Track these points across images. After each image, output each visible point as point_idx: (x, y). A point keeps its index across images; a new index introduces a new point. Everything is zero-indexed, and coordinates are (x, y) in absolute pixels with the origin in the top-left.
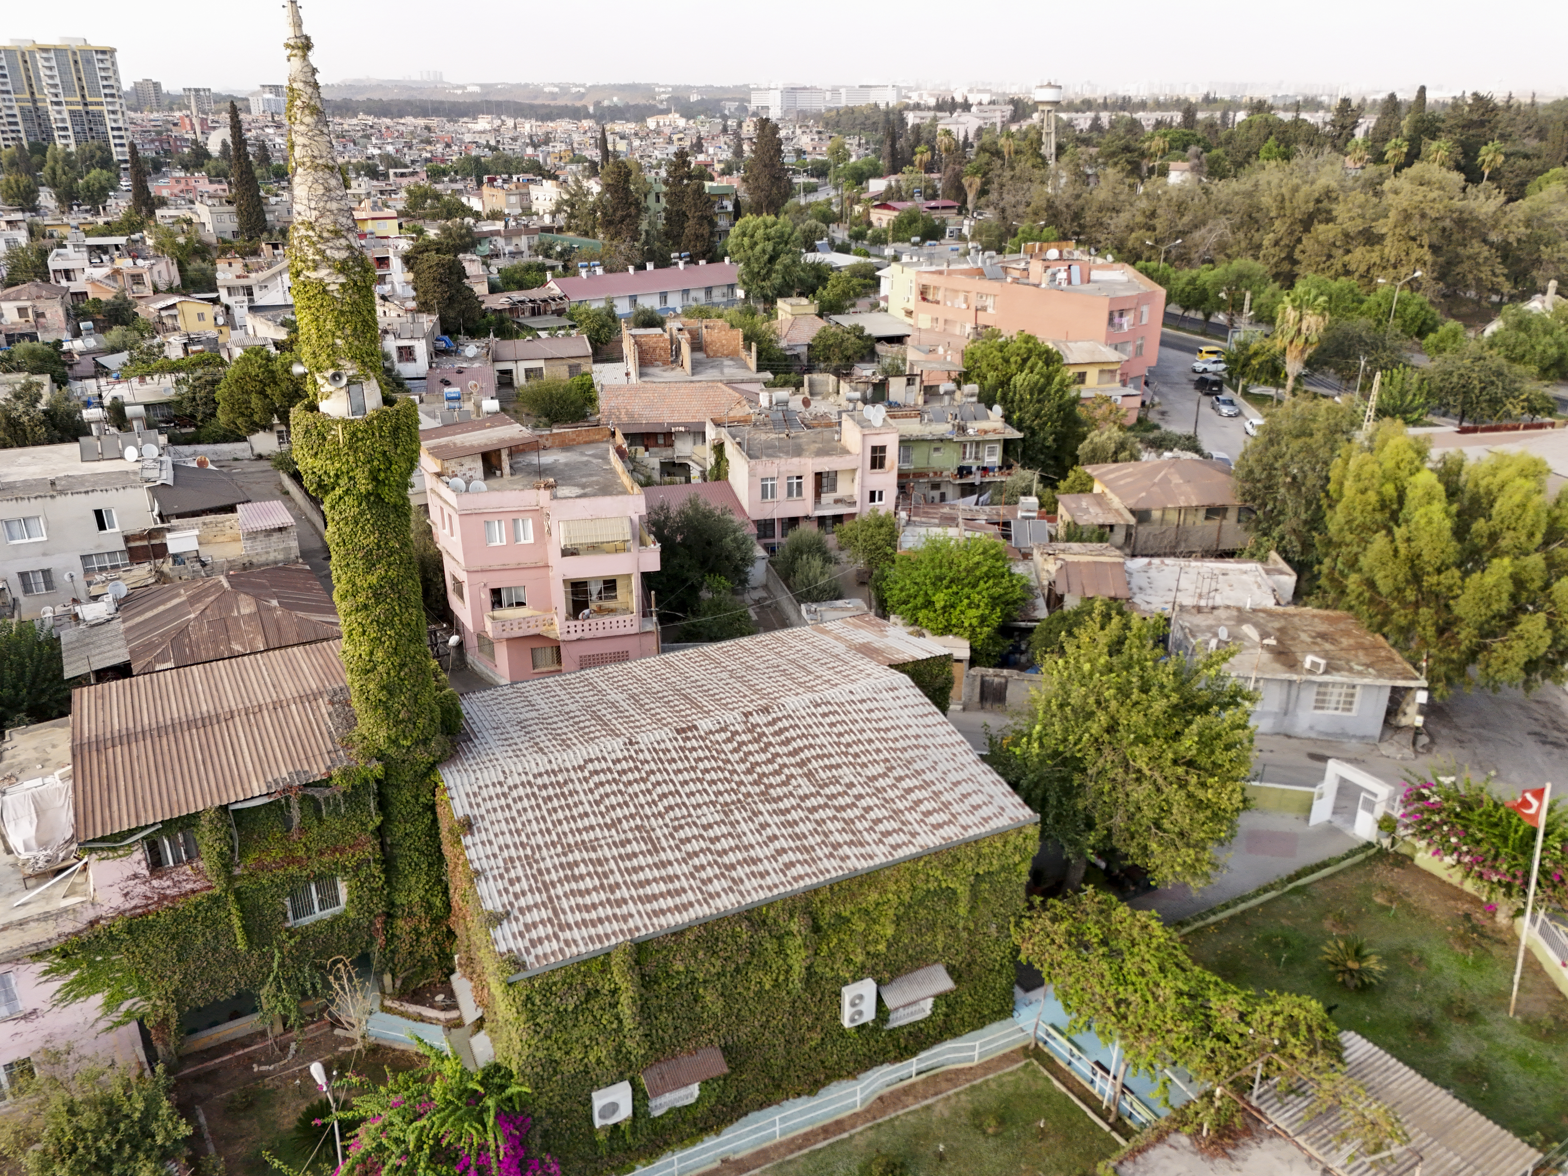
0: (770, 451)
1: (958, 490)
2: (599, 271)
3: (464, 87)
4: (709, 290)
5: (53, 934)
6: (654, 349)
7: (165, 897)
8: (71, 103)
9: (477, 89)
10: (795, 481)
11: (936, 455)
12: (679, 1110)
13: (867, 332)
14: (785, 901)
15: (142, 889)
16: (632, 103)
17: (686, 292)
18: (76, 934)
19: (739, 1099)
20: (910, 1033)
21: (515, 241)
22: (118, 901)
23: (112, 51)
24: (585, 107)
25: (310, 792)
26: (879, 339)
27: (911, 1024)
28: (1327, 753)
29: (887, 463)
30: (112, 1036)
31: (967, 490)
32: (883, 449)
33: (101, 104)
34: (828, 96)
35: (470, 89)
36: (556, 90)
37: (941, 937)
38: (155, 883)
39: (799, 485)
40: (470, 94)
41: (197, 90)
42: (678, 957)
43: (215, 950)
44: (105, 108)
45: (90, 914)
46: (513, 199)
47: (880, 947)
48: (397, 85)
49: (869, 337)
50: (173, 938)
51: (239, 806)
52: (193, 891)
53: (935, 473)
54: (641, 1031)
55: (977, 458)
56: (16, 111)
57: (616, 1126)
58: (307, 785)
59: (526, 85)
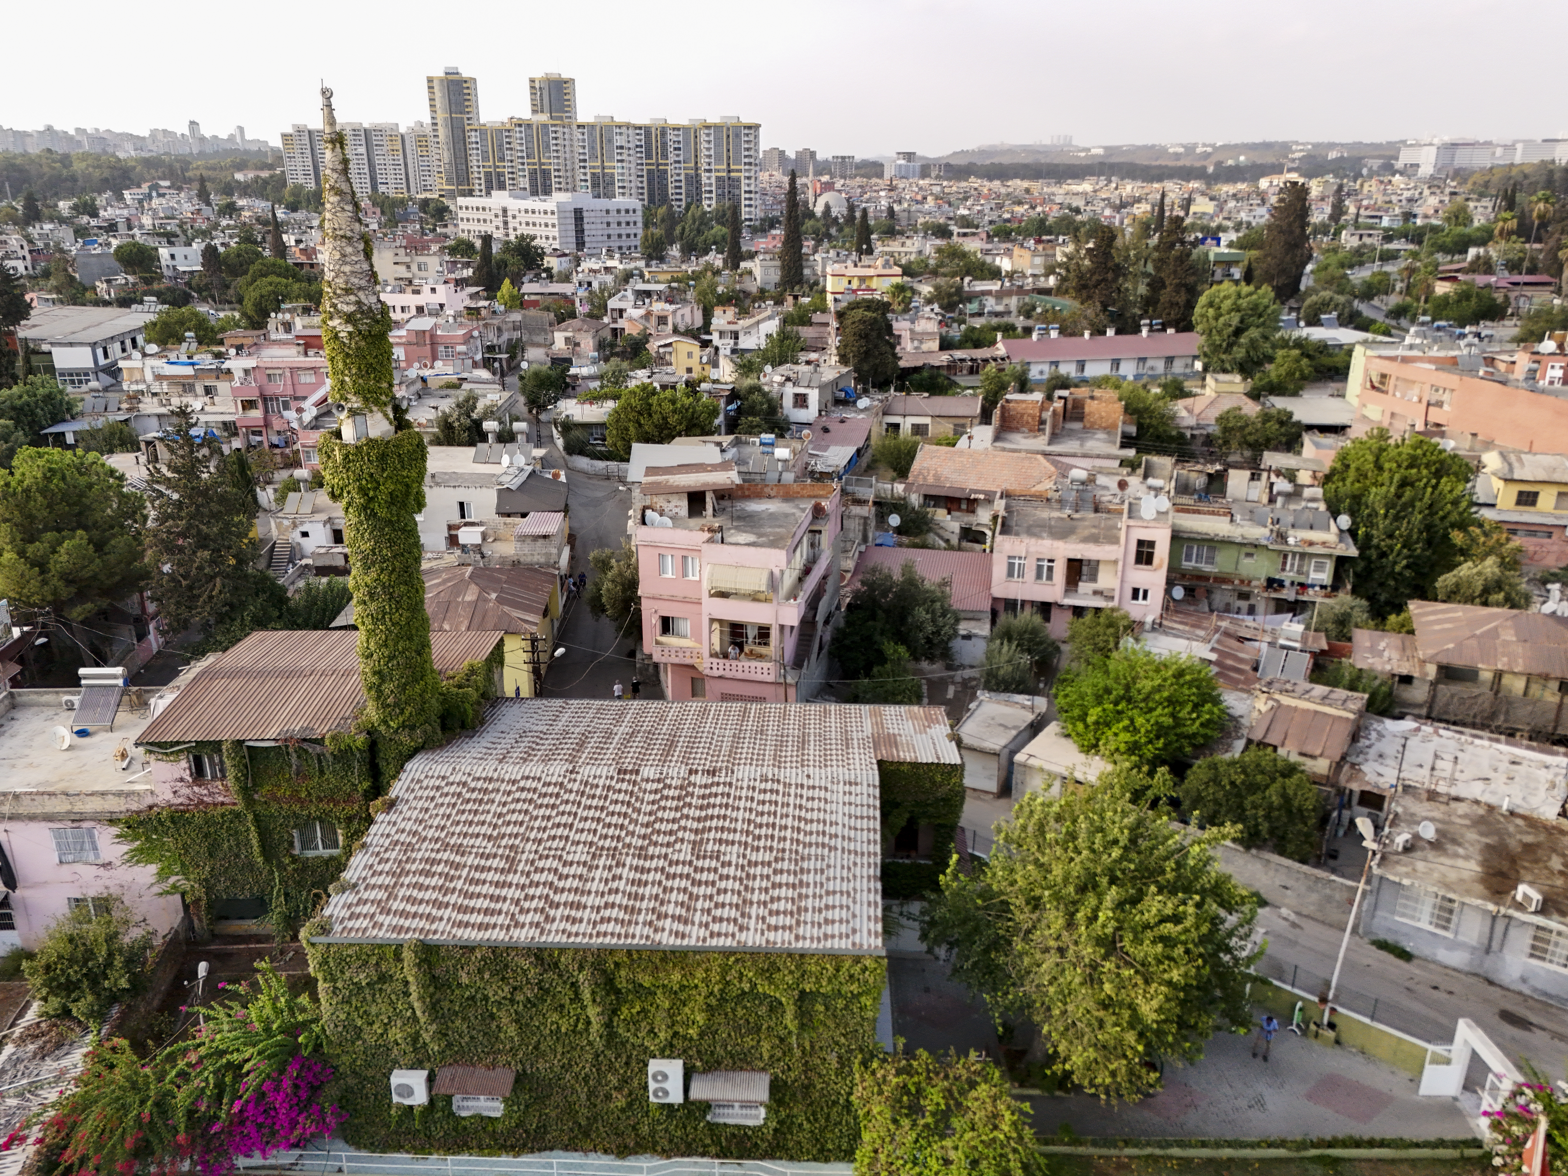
0: (1037, 530)
1: (1272, 605)
2: (1054, 334)
3: (1089, 150)
4: (1170, 360)
5: (123, 809)
6: (1022, 415)
7: (202, 802)
8: (718, 171)
9: (1101, 151)
10: (1046, 564)
11: (1248, 561)
12: (482, 1118)
13: (1295, 418)
14: (577, 951)
15: (186, 791)
16: (1259, 162)
17: (1143, 360)
18: (138, 813)
19: (542, 1129)
20: (734, 1135)
21: (1006, 301)
22: (169, 796)
23: (757, 127)
24: (1204, 168)
25: (305, 746)
26: (1310, 428)
27: (738, 1127)
28: (1533, 1019)
29: (1156, 560)
30: (162, 901)
31: (1282, 607)
32: (1151, 544)
33: (740, 171)
34: (1499, 152)
35: (1094, 151)
36: (1182, 150)
37: (766, 1046)
38: (196, 789)
39: (1050, 569)
40: (1093, 156)
41: (843, 158)
42: (466, 969)
43: (237, 856)
44: (742, 175)
45: (149, 800)
46: (1038, 260)
47: (691, 1031)
48: (1027, 149)
49: (1298, 423)
50: (206, 836)
51: (251, 744)
52: (223, 804)
53: (1242, 582)
54: (434, 1027)
55: (1299, 572)
56: (682, 177)
57: (411, 1107)
58: (305, 740)
59: (1153, 146)
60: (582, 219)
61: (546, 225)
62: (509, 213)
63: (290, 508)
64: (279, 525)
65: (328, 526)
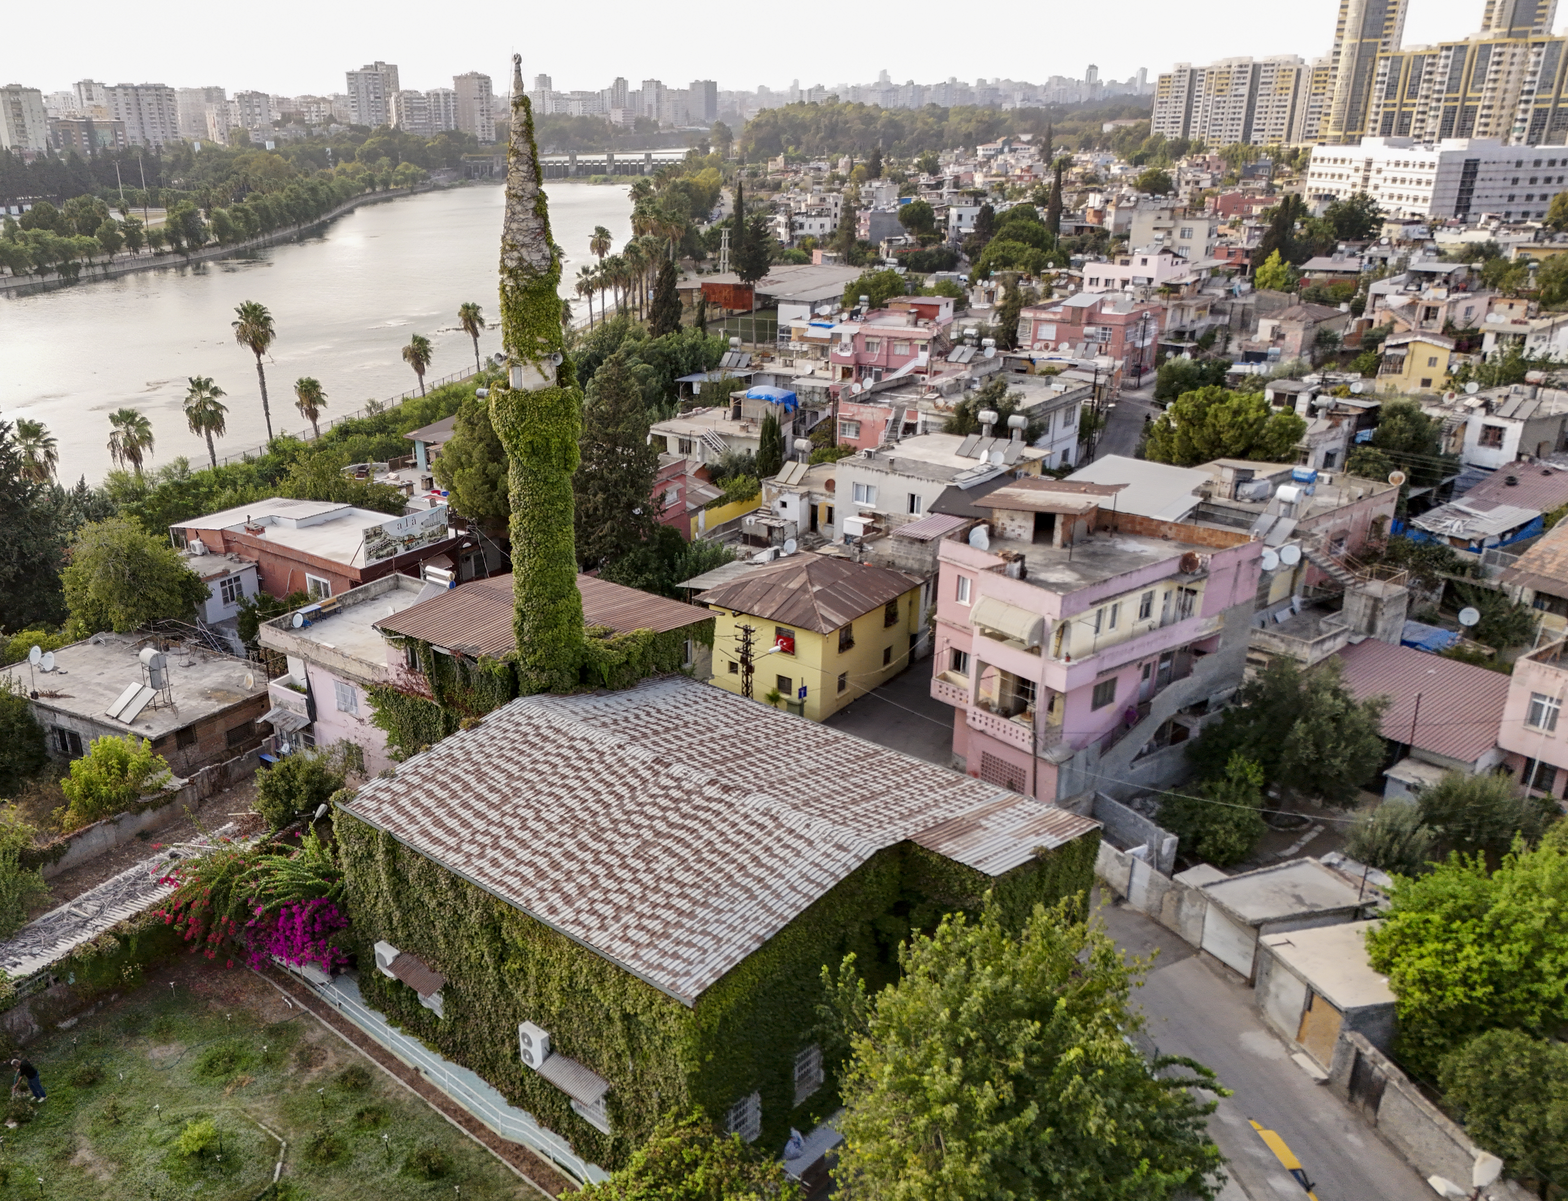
5: (371, 678)
7: (412, 688)
14: (477, 889)
18: (377, 684)
20: (584, 1132)
22: (395, 677)
25: (466, 661)
27: (590, 1126)
37: (605, 1055)
38: (409, 676)
47: (552, 1009)
50: (413, 718)
51: (434, 647)
58: (466, 656)
60: (1474, 174)
61: (1419, 182)
62: (1374, 167)
63: (782, 476)
64: (768, 491)
65: (806, 500)
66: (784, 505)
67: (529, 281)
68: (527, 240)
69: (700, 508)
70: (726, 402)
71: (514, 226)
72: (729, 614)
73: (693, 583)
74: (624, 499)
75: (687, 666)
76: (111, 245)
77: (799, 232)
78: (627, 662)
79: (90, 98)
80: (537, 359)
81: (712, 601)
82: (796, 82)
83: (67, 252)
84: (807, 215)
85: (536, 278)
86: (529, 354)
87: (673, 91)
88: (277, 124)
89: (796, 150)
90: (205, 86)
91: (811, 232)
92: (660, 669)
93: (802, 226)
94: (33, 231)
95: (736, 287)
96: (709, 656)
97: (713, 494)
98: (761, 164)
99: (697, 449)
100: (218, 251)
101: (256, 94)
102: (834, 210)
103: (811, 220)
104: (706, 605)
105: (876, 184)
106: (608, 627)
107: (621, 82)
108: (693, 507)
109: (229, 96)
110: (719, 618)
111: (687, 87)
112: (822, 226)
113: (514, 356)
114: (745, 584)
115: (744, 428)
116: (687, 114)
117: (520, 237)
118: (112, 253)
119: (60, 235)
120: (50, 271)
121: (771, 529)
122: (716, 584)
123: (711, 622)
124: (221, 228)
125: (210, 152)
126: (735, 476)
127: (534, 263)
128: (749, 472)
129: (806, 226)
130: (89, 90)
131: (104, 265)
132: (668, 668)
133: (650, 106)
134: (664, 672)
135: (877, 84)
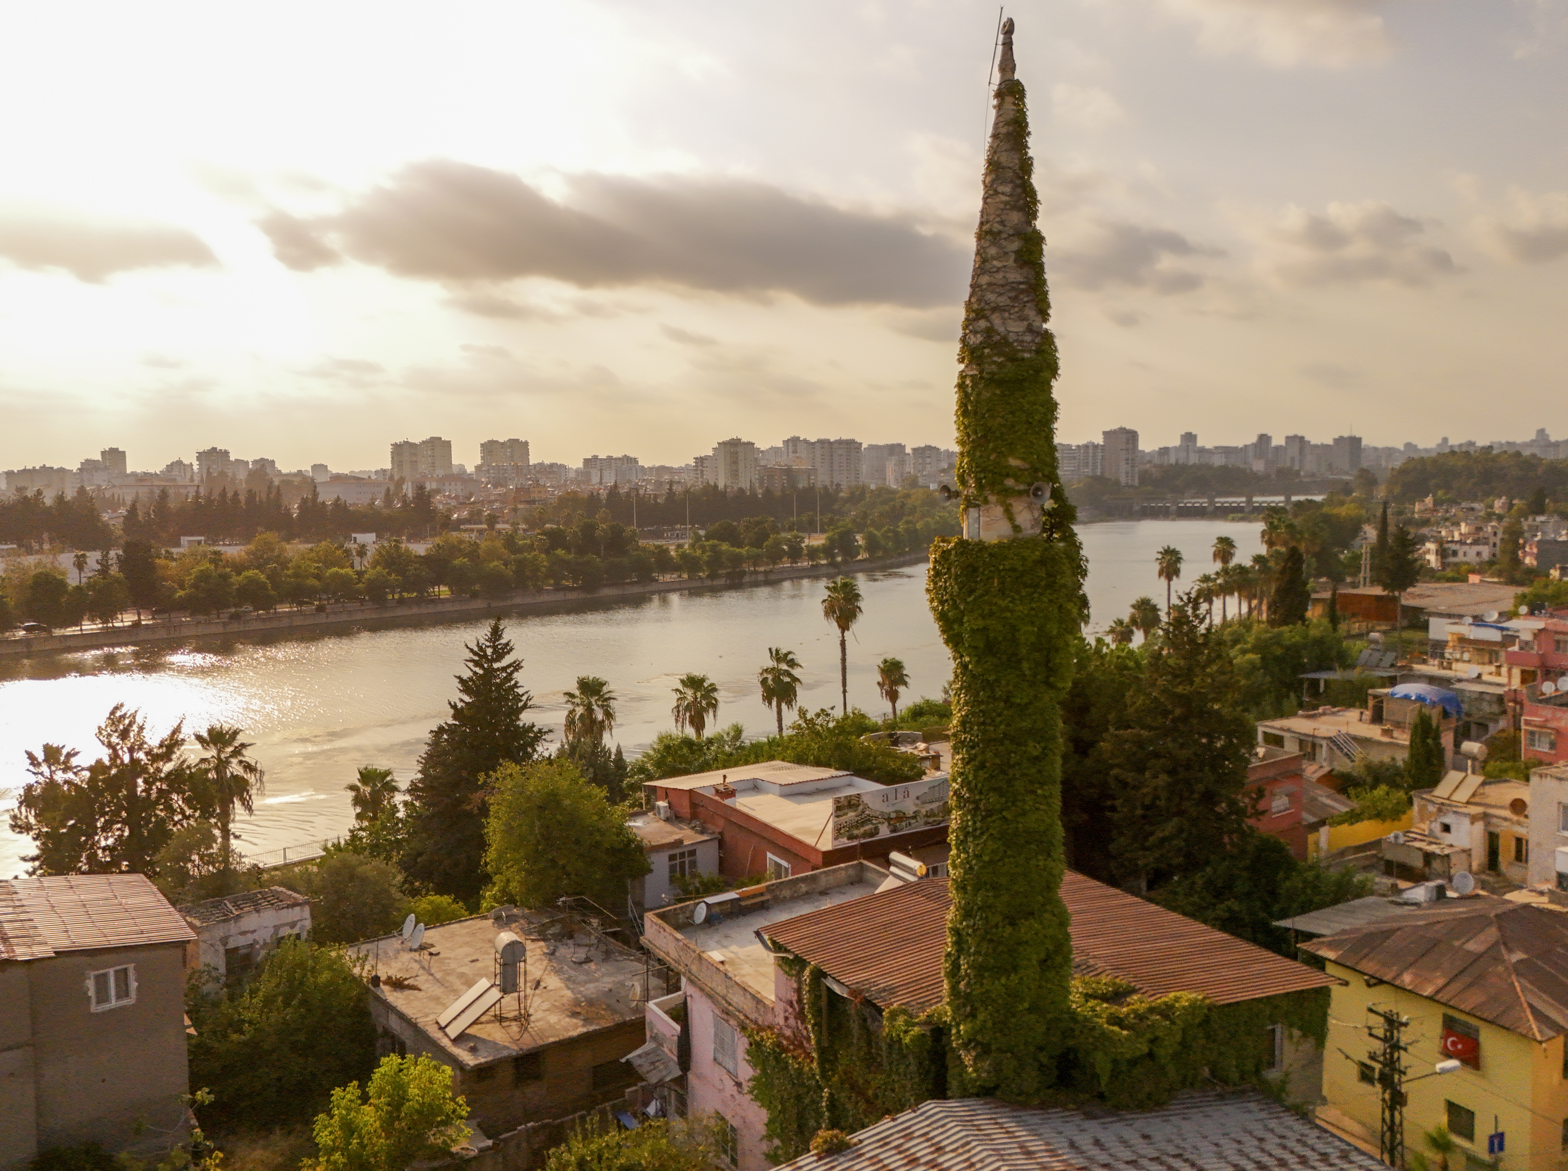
5: (754, 1017)
15: (793, 1022)
22: (782, 1021)
25: (867, 1012)
45: (770, 1018)
51: (829, 982)
58: (870, 1003)
63: (1442, 790)
64: (1422, 809)
65: (1480, 826)
66: (1446, 828)
67: (1001, 365)
68: (1003, 301)
69: (1322, 823)
70: (1364, 704)
71: (984, 280)
72: (1357, 983)
73: (1300, 923)
74: (1200, 787)
75: (1272, 1075)
76: (775, 556)
77: (1452, 559)
78: (1151, 1055)
79: (795, 452)
80: (1006, 493)
81: (1331, 955)
82: (1445, 440)
83: (737, 560)
84: (1461, 542)
85: (1013, 360)
86: (992, 484)
87: (1316, 446)
88: (944, 471)
89: (1445, 494)
90: (890, 442)
91: (1464, 559)
92: (1218, 1076)
93: (1455, 553)
94: (711, 542)
95: (1378, 598)
96: (1316, 1060)
97: (1341, 807)
98: (1407, 505)
99: (1323, 753)
100: (868, 565)
101: (929, 448)
102: (1492, 540)
103: (1465, 548)
104: (1319, 963)
105: (1541, 518)
106: (1123, 981)
107: (1264, 439)
108: (1312, 819)
109: (908, 450)
110: (1336, 991)
111: (1330, 442)
112: (1479, 554)
113: (971, 490)
114: (1387, 934)
115: (1386, 732)
116: (1330, 465)
117: (991, 297)
118: (775, 563)
119: (733, 546)
120: (720, 576)
121: (1428, 857)
122: (1338, 927)
123: (1323, 994)
124: (872, 545)
125: (884, 492)
126: (1374, 787)
127: (1012, 337)
128: (1394, 784)
129: (1461, 554)
130: (795, 446)
131: (766, 573)
132: (1235, 1075)
133: (1293, 459)
134: (1225, 1081)
135: (1533, 441)
